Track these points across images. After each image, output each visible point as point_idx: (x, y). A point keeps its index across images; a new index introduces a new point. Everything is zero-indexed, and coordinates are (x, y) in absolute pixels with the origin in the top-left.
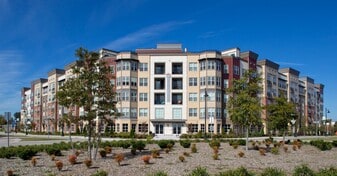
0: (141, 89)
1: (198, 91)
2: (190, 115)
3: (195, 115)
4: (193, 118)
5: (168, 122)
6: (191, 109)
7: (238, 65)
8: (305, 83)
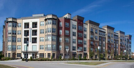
0: (18, 36)
1: (44, 36)
2: (40, 48)
3: (43, 48)
4: (42, 50)
5: (30, 52)
6: (40, 46)
7: (69, 22)
8: (119, 33)
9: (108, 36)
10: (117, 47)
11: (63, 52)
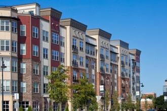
8: (119, 47)
9: (101, 55)
10: (116, 81)
11: (31, 96)
